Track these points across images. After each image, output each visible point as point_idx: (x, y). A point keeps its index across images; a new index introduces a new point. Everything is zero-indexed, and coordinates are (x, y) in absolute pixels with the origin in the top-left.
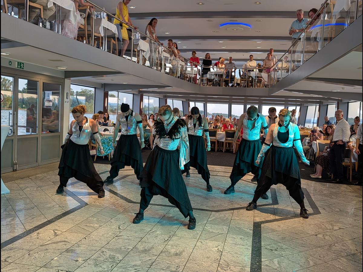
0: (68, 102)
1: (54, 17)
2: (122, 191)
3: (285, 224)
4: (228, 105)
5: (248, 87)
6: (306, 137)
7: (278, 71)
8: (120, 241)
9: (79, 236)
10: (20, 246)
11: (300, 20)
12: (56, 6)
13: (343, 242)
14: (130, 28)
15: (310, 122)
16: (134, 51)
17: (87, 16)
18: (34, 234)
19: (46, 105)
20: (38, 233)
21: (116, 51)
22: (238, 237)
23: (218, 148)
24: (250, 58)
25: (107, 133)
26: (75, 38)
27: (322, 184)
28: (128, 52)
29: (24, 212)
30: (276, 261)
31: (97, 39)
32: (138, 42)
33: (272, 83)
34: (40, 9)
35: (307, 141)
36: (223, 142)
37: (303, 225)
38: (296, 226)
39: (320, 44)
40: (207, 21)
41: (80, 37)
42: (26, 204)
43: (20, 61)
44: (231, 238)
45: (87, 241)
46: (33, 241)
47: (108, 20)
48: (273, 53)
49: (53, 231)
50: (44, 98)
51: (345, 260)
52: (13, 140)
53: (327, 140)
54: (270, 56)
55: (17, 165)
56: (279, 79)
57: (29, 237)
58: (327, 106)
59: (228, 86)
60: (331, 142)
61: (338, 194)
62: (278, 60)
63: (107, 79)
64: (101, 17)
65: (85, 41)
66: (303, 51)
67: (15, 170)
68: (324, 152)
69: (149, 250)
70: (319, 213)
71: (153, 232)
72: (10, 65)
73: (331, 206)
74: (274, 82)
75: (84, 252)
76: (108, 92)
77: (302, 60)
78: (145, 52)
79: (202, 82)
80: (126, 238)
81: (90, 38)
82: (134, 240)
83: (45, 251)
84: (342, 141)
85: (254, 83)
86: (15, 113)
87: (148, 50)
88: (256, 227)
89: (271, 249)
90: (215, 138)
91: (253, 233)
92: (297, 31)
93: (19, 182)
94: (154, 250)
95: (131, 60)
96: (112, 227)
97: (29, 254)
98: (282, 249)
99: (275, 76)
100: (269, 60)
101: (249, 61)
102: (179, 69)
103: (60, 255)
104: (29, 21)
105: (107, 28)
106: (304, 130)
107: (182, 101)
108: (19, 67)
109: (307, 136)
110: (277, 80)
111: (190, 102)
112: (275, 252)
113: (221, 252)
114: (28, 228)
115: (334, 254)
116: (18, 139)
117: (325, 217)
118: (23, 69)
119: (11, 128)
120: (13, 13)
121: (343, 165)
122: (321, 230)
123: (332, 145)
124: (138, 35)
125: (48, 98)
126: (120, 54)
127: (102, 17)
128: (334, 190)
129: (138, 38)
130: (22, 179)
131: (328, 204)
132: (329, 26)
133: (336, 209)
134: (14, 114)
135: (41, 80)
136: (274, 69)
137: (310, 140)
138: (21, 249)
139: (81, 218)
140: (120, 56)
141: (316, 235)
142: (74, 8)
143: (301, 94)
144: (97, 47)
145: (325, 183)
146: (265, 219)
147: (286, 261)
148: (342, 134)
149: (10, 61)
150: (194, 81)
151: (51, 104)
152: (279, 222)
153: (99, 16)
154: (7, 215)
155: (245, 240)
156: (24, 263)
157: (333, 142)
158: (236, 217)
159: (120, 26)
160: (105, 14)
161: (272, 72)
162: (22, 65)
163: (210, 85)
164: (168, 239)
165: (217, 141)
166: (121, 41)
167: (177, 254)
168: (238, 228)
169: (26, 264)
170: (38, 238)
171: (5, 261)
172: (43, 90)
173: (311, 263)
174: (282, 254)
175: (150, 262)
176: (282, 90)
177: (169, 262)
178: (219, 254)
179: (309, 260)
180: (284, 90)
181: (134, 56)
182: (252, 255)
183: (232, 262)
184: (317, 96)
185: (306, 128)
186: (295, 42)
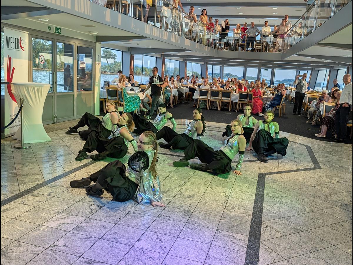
0: (99, 64)
3: (288, 176)
4: (243, 68)
5: (262, 52)
7: (292, 37)
10: (61, 184)
13: (339, 194)
15: (319, 86)
16: (157, 17)
18: (72, 175)
19: (80, 66)
20: (75, 175)
21: (141, 18)
22: (244, 185)
23: (232, 108)
24: (265, 24)
25: (132, 92)
26: (105, 6)
28: (152, 18)
29: (63, 157)
31: (125, 6)
32: (161, 8)
33: (285, 48)
35: (315, 103)
36: (236, 103)
37: (303, 178)
38: (297, 178)
39: (333, 10)
41: (110, 4)
42: (65, 151)
43: (58, 26)
44: (238, 186)
48: (288, 19)
49: (87, 174)
50: (79, 60)
51: (339, 209)
52: (53, 97)
53: (333, 102)
54: (285, 22)
55: (57, 118)
56: (292, 44)
57: (68, 177)
58: (337, 71)
61: (340, 152)
65: (113, 8)
66: (316, 17)
67: (55, 123)
69: (167, 192)
70: (320, 168)
71: (171, 177)
72: (49, 30)
73: (331, 162)
74: (287, 46)
76: (134, 55)
77: (314, 25)
78: (167, 18)
79: (220, 47)
81: (118, 5)
84: (348, 104)
85: (269, 48)
86: (55, 73)
87: (170, 16)
88: (261, 177)
89: (272, 196)
90: (229, 99)
91: (258, 183)
93: (59, 132)
94: (170, 193)
95: (155, 26)
97: (68, 191)
98: (283, 197)
99: (289, 42)
100: (283, 25)
101: (263, 27)
106: (313, 93)
107: (201, 64)
108: (57, 32)
109: (315, 99)
111: (208, 65)
112: (276, 199)
113: (228, 196)
114: (67, 170)
115: (329, 204)
116: (57, 96)
117: (325, 172)
118: (60, 33)
119: (51, 86)
121: (348, 126)
124: (161, 3)
125: (82, 60)
128: (336, 149)
129: (161, 5)
130: (61, 130)
131: (329, 161)
133: (336, 165)
134: (53, 74)
138: (61, 187)
141: (315, 187)
143: (313, 59)
144: (124, 14)
145: (329, 142)
146: (269, 171)
147: (285, 207)
148: (349, 98)
149: (49, 27)
150: (212, 46)
151: (84, 66)
152: (282, 174)
154: (49, 159)
155: (250, 188)
158: (243, 168)
162: (59, 30)
163: (227, 49)
164: (183, 184)
165: (231, 101)
167: (189, 197)
168: (245, 177)
169: (65, 198)
170: (75, 178)
171: (49, 195)
172: (78, 54)
173: (308, 210)
174: (282, 201)
175: (167, 202)
176: (294, 55)
177: (183, 203)
178: (226, 198)
179: (305, 207)
180: (296, 55)
181: (158, 21)
182: (255, 201)
183: (237, 206)
184: (328, 61)
185: (315, 91)
186: (309, 8)
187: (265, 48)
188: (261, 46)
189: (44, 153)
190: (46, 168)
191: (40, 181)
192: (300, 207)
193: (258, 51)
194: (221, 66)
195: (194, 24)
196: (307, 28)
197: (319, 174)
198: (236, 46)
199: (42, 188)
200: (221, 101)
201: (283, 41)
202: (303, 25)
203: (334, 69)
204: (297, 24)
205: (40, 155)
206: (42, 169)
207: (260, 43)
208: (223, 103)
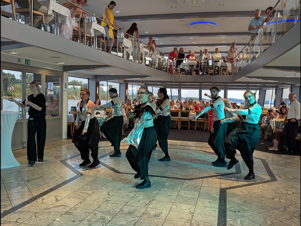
0: (66, 91)
1: (53, 22)
2: (111, 163)
3: (247, 189)
4: (199, 90)
5: (214, 75)
6: (265, 116)
7: (240, 61)
8: (110, 205)
9: (75, 201)
10: (29, 210)
11: (257, 18)
12: (55, 13)
13: (296, 205)
14: (116, 29)
15: (268, 103)
16: (119, 48)
17: (80, 20)
18: (40, 200)
19: (48, 94)
20: (43, 199)
21: (104, 49)
22: (207, 201)
23: (191, 126)
24: (216, 51)
26: (71, 39)
27: (279, 155)
28: (115, 48)
29: (31, 181)
30: (239, 221)
31: (89, 38)
32: (122, 40)
33: (235, 71)
34: (42, 16)
35: (266, 119)
36: (194, 122)
37: (261, 191)
38: (256, 192)
39: (274, 38)
40: (179, 21)
41: (75, 37)
42: (33, 175)
43: (27, 58)
44: (201, 202)
45: (82, 205)
46: (38, 205)
47: (98, 23)
48: (235, 46)
49: (55, 197)
50: (47, 88)
51: (298, 220)
52: (22, 123)
53: (282, 118)
54: (233, 49)
56: (240, 68)
57: (36, 202)
58: (282, 89)
59: (198, 75)
60: (286, 120)
61: (293, 164)
62: (239, 52)
63: (98, 72)
64: (91, 21)
65: (79, 41)
66: (260, 44)
67: (24, 148)
68: (280, 129)
69: (133, 212)
70: (276, 180)
71: (137, 197)
72: (19, 62)
73: (286, 174)
74: (237, 71)
75: (80, 215)
76: (99, 82)
77: (259, 51)
78: (128, 49)
79: (176, 72)
80: (115, 202)
81: (83, 38)
82: (121, 204)
83: (48, 214)
84: (295, 119)
85: (220, 72)
87: (131, 47)
88: (222, 192)
89: (234, 210)
90: (187, 118)
91: (220, 198)
92: (255, 27)
94: (137, 213)
95: (117, 55)
96: (103, 193)
97: (35, 216)
98: (244, 210)
99: (238, 66)
100: (231, 52)
101: (214, 54)
102: (157, 62)
103: (60, 217)
104: (33, 26)
105: (97, 29)
108: (26, 63)
110: (239, 68)
112: (238, 213)
113: (193, 213)
114: (35, 194)
115: (288, 215)
117: (281, 184)
118: (30, 65)
119: (20, 113)
120: (20, 20)
121: (297, 140)
122: (277, 195)
123: (286, 122)
124: (122, 35)
125: (50, 88)
126: (108, 50)
127: (93, 21)
128: (289, 161)
129: (123, 37)
131: (284, 173)
132: (282, 23)
133: (291, 177)
135: (44, 74)
136: (236, 60)
137: (268, 118)
138: (29, 212)
139: (78, 186)
140: (107, 52)
141: (273, 199)
142: (69, 14)
143: (260, 80)
144: (89, 46)
145: (281, 155)
146: (229, 186)
147: (247, 221)
148: (295, 113)
149: (19, 59)
150: (170, 71)
151: (52, 93)
152: (241, 188)
153: (90, 20)
154: (18, 184)
155: (213, 204)
156: (31, 223)
157: (287, 120)
158: (205, 184)
159: (107, 28)
160: (95, 18)
161: (235, 62)
162: (29, 62)
163: (183, 74)
164: (148, 203)
165: (190, 120)
166: (109, 39)
167: (156, 216)
168: (207, 193)
169: (33, 224)
170: (43, 202)
171: (17, 222)
172: (46, 82)
173: (269, 222)
174: (244, 215)
175: (134, 222)
176: (243, 77)
177: (150, 223)
178: (191, 215)
179: (266, 219)
180: (245, 77)
181: (120, 51)
182: (218, 216)
183: (202, 222)
184: (274, 81)
185: (265, 108)
186: (253, 37)
187: (217, 71)
188: (213, 70)
189: (12, 178)
190: (14, 193)
191: (7, 207)
192: (262, 220)
193: (211, 75)
194: (179, 89)
195: (153, 52)
196: (253, 54)
197: (276, 186)
198: (191, 71)
199: (9, 215)
200: (181, 120)
201: (232, 65)
202: (249, 51)
203: (279, 88)
204: (244, 51)
205: (9, 181)
206: (10, 195)
207: (212, 67)
208: (182, 122)
